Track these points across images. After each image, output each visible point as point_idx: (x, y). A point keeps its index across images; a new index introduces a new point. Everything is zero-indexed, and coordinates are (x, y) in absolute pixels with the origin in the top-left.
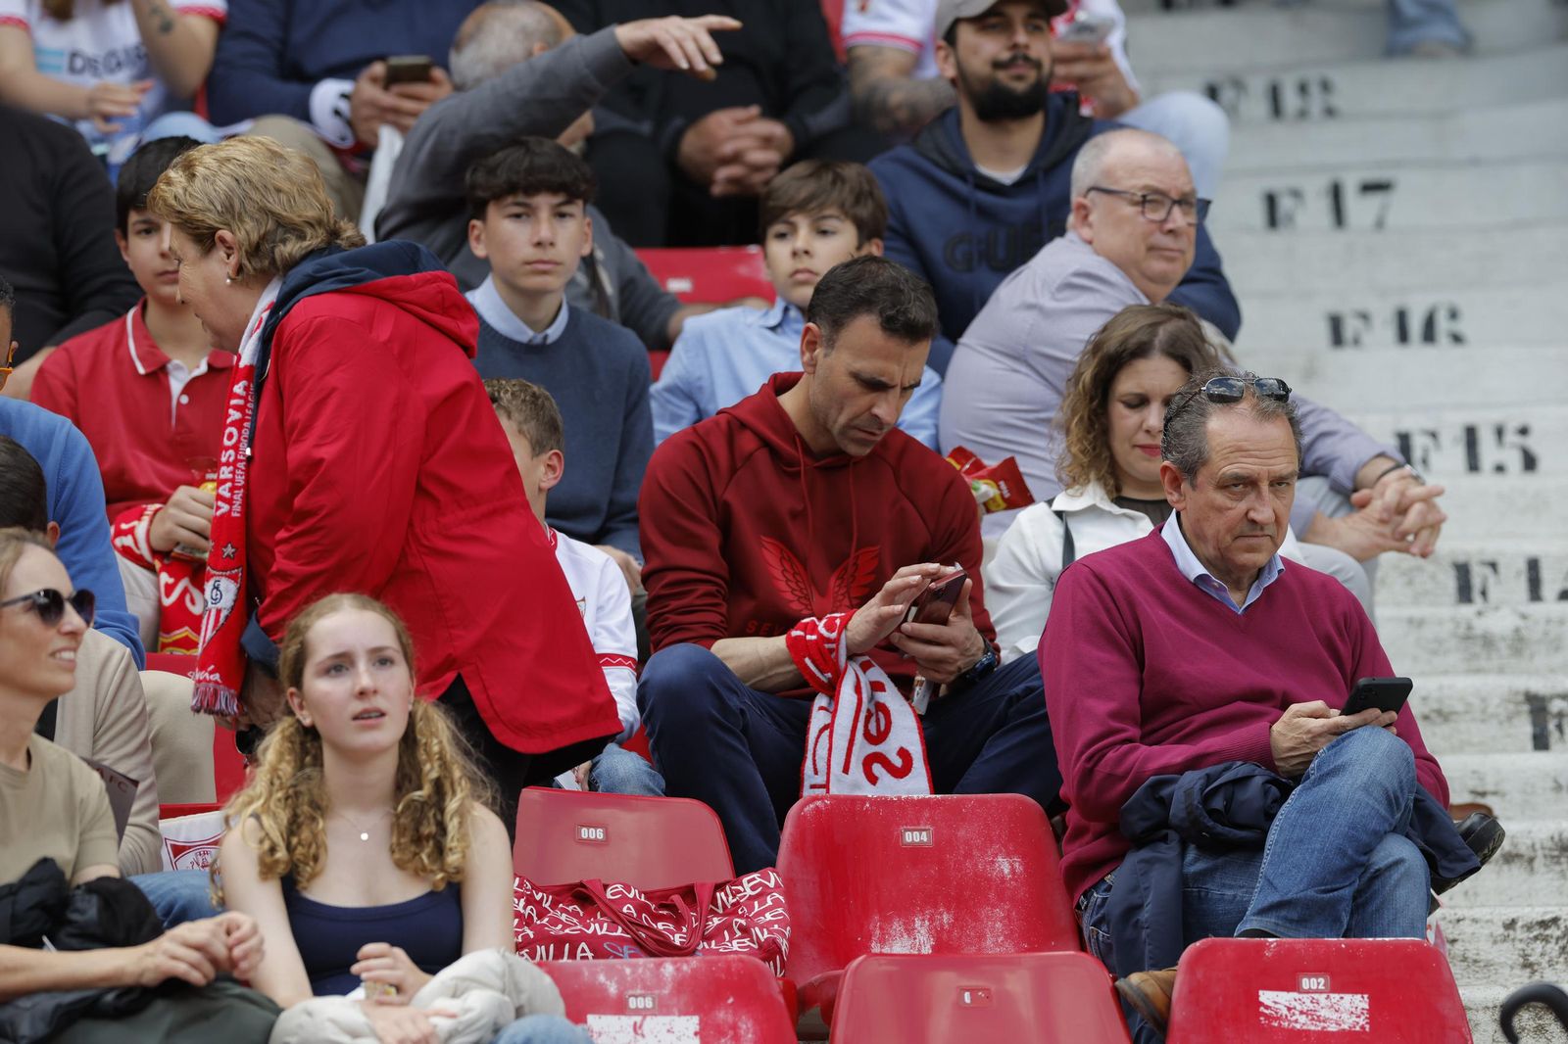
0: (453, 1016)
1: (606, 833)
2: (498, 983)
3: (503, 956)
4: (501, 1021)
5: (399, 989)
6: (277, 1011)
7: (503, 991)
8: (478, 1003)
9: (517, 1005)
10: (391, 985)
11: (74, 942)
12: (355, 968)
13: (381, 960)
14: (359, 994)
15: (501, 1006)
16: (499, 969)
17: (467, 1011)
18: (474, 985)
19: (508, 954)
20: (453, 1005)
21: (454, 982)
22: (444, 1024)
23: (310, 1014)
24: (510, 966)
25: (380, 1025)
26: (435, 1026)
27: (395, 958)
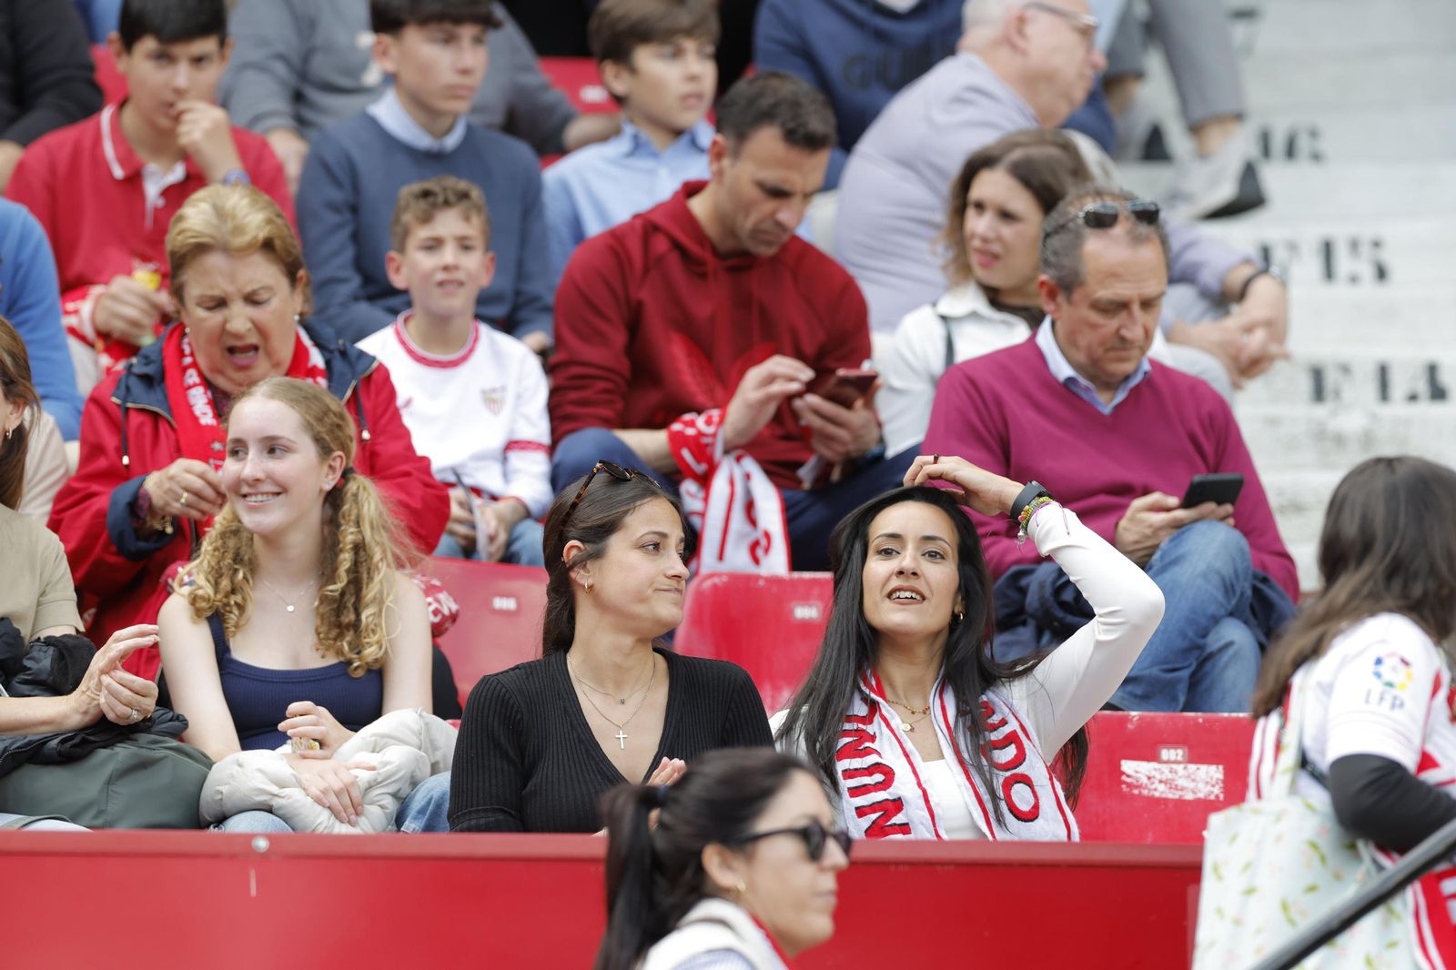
0: (373, 769)
1: (519, 604)
2: (415, 740)
3: (420, 715)
4: (418, 774)
5: (322, 745)
6: (208, 763)
7: (420, 749)
8: (397, 758)
9: (433, 761)
10: (315, 740)
11: (25, 688)
12: (281, 726)
13: (306, 718)
14: (286, 749)
15: (417, 760)
16: (415, 727)
17: (386, 764)
18: (393, 741)
19: (424, 714)
20: (374, 759)
21: (373, 738)
22: (364, 776)
23: (240, 765)
24: (427, 724)
25: (305, 777)
26: (357, 777)
27: (319, 715)
